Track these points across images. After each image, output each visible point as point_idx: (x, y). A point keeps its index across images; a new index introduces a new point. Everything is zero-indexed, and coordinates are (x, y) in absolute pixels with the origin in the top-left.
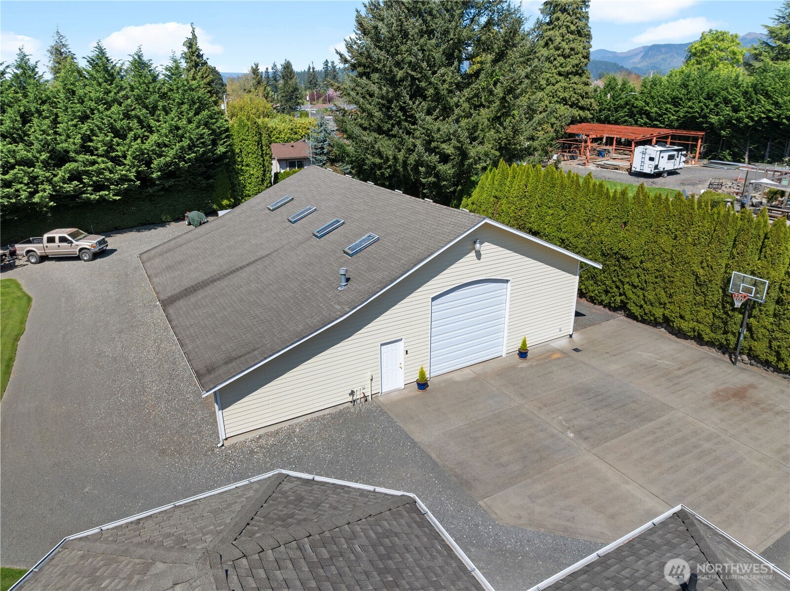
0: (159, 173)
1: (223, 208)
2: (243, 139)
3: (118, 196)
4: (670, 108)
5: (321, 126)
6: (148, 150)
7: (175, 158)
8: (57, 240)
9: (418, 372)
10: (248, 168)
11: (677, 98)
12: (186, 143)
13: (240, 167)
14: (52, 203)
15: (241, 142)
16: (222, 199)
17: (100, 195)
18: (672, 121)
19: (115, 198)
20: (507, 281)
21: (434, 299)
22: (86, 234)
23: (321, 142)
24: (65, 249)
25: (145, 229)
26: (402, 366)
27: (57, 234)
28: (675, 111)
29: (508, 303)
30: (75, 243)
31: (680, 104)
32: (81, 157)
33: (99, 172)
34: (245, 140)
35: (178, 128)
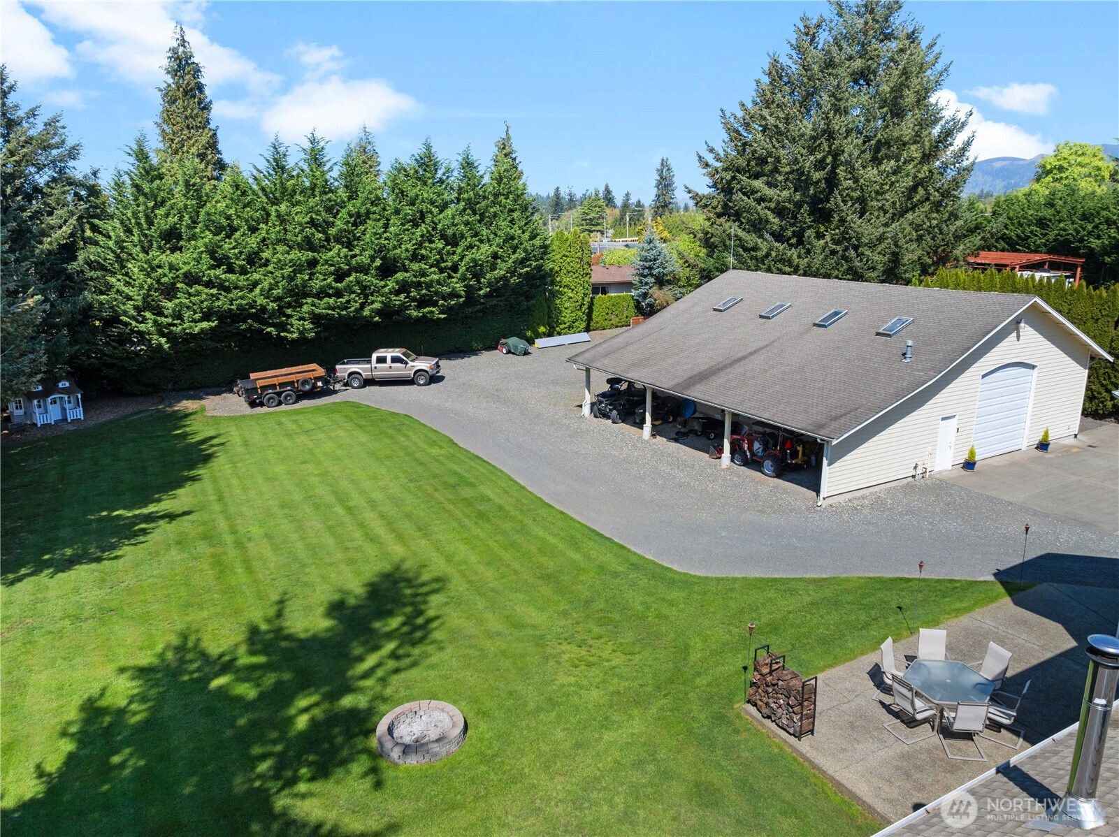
0: (488, 289)
1: (539, 336)
2: (564, 256)
3: (443, 314)
4: (1036, 231)
5: (651, 242)
6: (483, 261)
7: (507, 272)
8: (389, 360)
9: (967, 452)
10: (566, 290)
11: (1045, 219)
12: (520, 255)
13: (558, 288)
14: (377, 319)
15: (561, 258)
16: (539, 325)
17: (423, 313)
18: (1039, 246)
19: (440, 316)
20: (1033, 367)
21: (984, 376)
22: (415, 356)
23: (651, 261)
24: (398, 370)
25: (457, 357)
26: (952, 445)
27: (389, 353)
28: (1042, 234)
29: (1033, 390)
30: (411, 364)
31: (1048, 226)
32: (415, 266)
33: (429, 285)
34: (567, 256)
35: (512, 238)
